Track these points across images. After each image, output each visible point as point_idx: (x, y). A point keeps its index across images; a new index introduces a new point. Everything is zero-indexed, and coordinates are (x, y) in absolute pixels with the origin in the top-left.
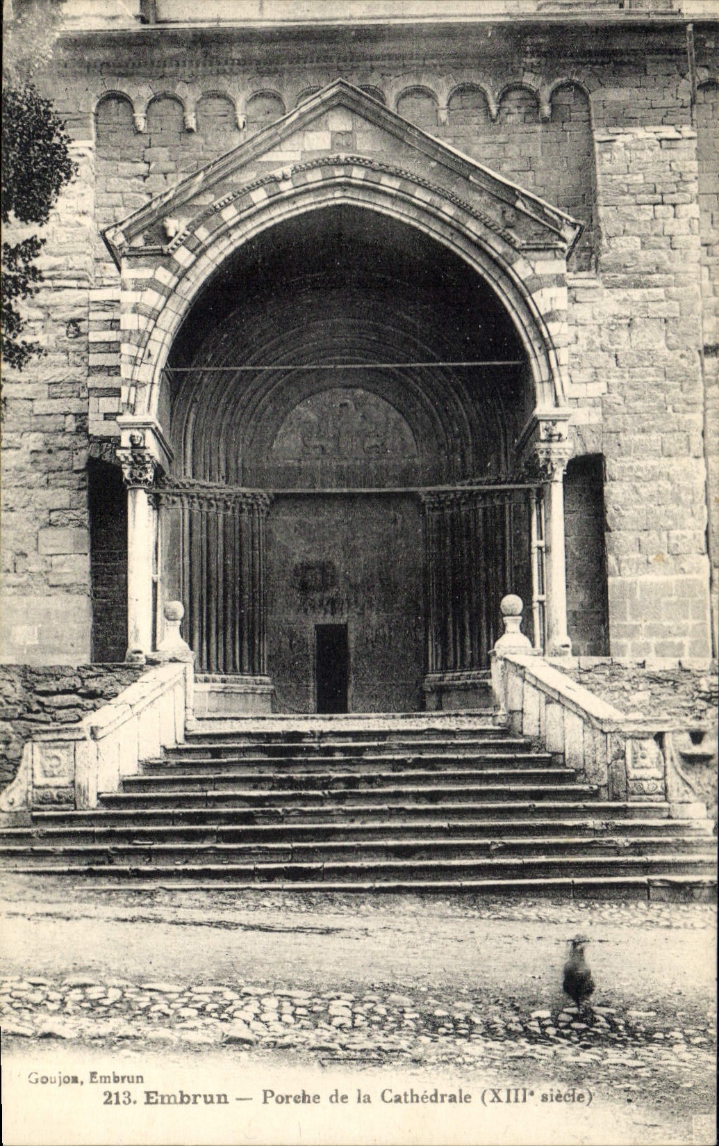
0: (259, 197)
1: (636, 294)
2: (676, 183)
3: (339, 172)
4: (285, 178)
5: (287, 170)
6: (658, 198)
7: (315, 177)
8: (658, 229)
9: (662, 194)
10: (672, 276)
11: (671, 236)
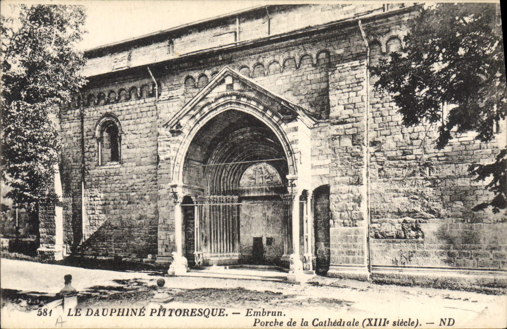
0: (206, 110)
1: (341, 127)
2: (357, 83)
3: (228, 98)
4: (213, 102)
5: (213, 100)
6: (350, 89)
7: (221, 101)
8: (350, 102)
9: (352, 88)
10: (354, 119)
11: (355, 104)
